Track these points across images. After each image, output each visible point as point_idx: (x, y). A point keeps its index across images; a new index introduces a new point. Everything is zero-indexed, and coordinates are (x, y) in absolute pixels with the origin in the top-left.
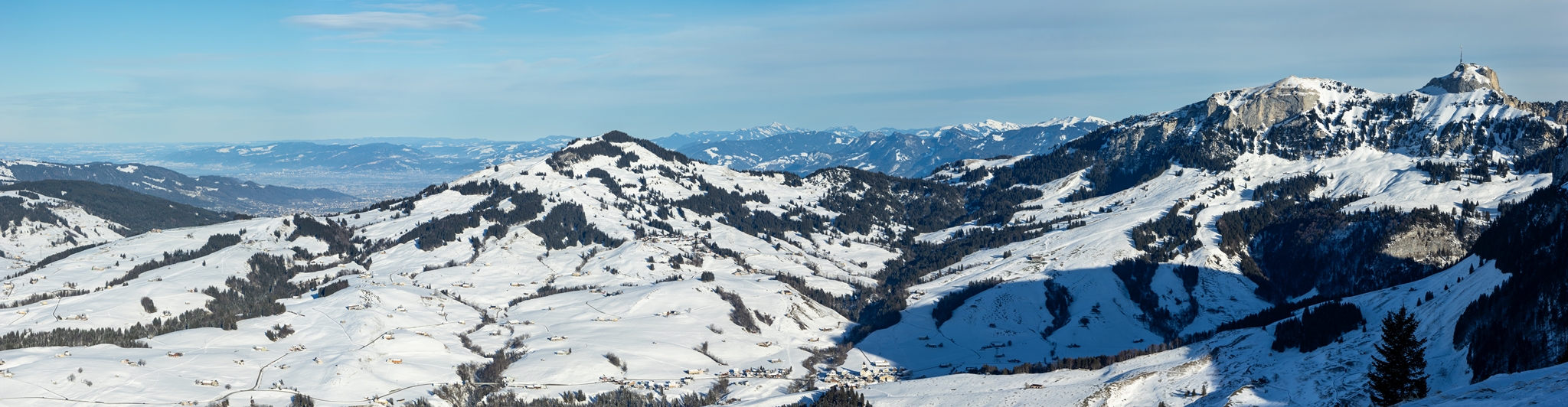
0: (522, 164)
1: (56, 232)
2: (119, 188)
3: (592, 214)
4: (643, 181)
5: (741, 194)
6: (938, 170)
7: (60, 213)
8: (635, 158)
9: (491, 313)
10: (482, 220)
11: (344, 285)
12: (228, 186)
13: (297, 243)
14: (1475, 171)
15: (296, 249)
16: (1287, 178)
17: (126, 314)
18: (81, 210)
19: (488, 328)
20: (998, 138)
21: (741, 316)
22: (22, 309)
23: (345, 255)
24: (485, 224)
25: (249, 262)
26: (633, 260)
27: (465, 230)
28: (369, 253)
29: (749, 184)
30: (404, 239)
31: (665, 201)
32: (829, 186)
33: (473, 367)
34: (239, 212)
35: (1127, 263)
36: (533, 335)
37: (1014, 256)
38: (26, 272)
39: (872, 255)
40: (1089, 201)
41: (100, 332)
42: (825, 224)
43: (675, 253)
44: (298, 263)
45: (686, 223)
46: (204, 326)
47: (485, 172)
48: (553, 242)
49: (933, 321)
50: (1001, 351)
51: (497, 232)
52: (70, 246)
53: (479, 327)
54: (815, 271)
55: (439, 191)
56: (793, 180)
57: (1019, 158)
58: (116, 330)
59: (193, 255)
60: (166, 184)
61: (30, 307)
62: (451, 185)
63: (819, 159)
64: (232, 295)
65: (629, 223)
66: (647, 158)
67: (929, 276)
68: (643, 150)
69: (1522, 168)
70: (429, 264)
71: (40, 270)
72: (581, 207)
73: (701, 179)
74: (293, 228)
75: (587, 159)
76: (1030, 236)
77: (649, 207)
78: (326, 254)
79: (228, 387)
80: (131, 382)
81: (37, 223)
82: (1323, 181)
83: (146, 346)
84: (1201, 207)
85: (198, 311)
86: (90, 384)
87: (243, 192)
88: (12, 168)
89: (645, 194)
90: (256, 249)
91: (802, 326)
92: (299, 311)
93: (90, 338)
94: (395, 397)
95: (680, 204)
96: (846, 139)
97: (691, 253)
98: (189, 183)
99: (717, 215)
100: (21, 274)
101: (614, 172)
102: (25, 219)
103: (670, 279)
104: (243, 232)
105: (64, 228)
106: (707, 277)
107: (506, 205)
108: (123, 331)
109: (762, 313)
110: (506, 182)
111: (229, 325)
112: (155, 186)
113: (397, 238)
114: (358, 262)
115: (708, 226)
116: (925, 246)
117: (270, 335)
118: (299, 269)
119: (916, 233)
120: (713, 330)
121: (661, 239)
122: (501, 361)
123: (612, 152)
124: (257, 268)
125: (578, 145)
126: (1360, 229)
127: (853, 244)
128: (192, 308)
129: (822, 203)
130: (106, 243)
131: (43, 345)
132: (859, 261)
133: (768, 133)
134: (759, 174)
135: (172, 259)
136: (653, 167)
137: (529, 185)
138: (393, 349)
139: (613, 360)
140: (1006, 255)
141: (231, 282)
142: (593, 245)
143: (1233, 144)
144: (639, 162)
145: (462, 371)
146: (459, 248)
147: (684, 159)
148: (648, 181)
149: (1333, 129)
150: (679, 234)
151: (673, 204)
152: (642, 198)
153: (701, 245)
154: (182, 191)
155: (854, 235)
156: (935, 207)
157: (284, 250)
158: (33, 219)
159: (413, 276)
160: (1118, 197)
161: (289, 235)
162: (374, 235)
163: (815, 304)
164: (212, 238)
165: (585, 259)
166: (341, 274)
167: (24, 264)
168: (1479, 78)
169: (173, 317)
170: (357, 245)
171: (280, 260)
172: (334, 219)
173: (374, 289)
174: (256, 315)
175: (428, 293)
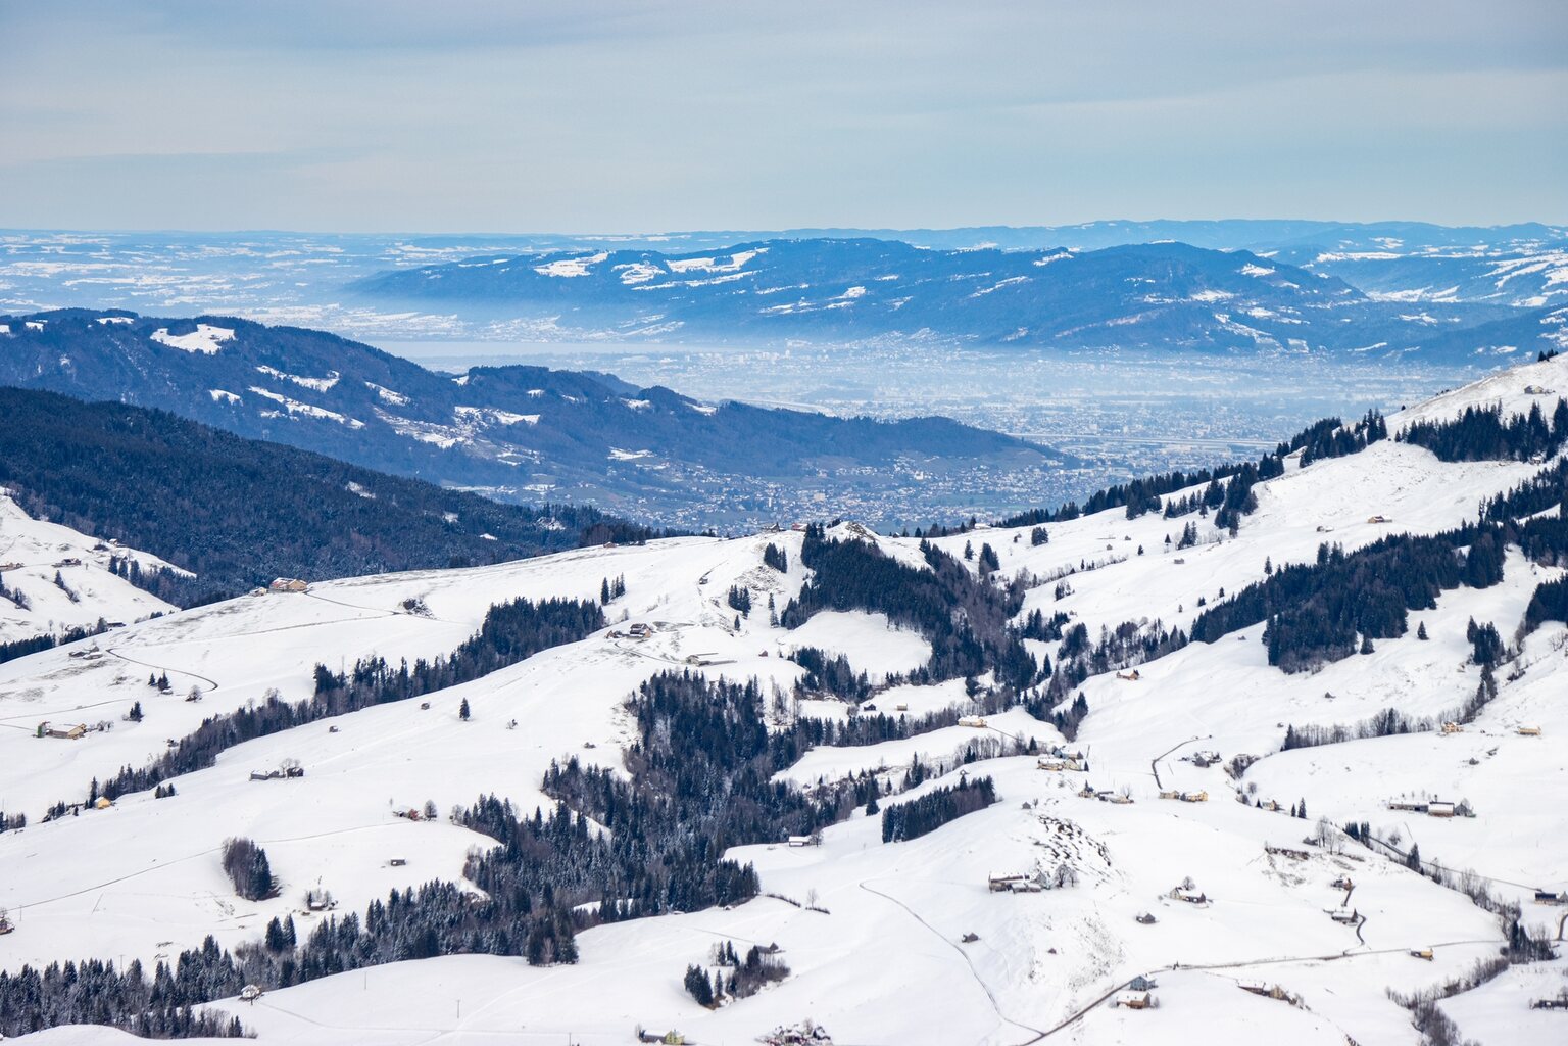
2: (157, 416)
10: (1517, 558)
11: (982, 794)
12: (579, 408)
13: (810, 635)
15: (807, 658)
17: (161, 907)
23: (987, 680)
24: (1524, 575)
25: (630, 706)
27: (1446, 598)
28: (1077, 676)
30: (1212, 626)
34: (611, 511)
44: (815, 710)
46: (455, 949)
47: (1538, 370)
55: (1348, 445)
58: (122, 968)
59: (428, 679)
60: (350, 396)
62: (1395, 423)
64: (564, 832)
70: (1299, 725)
74: (794, 581)
83: (235, 1030)
85: (438, 893)
87: (634, 429)
90: (658, 658)
98: (431, 394)
104: (613, 592)
108: (150, 975)
111: (548, 944)
113: (1184, 622)
114: (1038, 710)
117: (697, 985)
118: (814, 733)
124: (662, 727)
128: (412, 881)
130: (102, 627)
135: (344, 694)
141: (563, 781)
146: (1420, 664)
154: (403, 426)
157: (761, 661)
159: (1239, 768)
161: (781, 604)
162: (1098, 609)
164: (497, 614)
166: (969, 755)
169: (339, 915)
170: (1032, 646)
171: (748, 699)
172: (953, 546)
173: (1091, 818)
174: (648, 907)
175: (1293, 833)
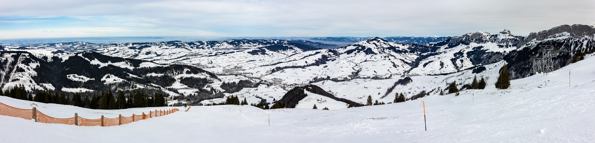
0: (363, 42)
1: (293, 51)
2: (303, 44)
3: (373, 50)
4: (381, 45)
5: (395, 47)
6: (426, 44)
7: (294, 48)
8: (380, 41)
9: (357, 64)
11: (336, 59)
12: (319, 44)
13: (328, 53)
14: (506, 46)
15: (328, 54)
16: (477, 46)
17: (302, 63)
18: (297, 48)
19: (357, 66)
20: (436, 39)
21: (395, 66)
22: (288, 63)
23: (336, 55)
24: (357, 51)
25: (321, 56)
26: (378, 56)
27: (354, 52)
29: (397, 45)
30: (345, 53)
32: (409, 46)
33: (354, 72)
34: (321, 48)
35: (453, 59)
36: (363, 68)
39: (415, 56)
40: (448, 49)
41: (299, 66)
42: (408, 52)
43: (385, 56)
44: (329, 56)
45: (387, 51)
46: (314, 65)
47: (357, 43)
48: (367, 54)
49: (423, 67)
50: (433, 72)
51: (359, 52)
52: (295, 53)
53: (355, 66)
54: (406, 59)
55: (350, 46)
56: (403, 45)
57: (437, 42)
59: (313, 55)
62: (352, 45)
64: (319, 61)
65: (378, 51)
66: (382, 41)
69: (513, 46)
70: (348, 57)
71: (290, 57)
72: (371, 48)
73: (389, 44)
74: (328, 51)
75: (372, 41)
76: (438, 54)
77: (381, 49)
78: (333, 55)
79: (318, 75)
80: (303, 74)
81: (290, 50)
82: (483, 47)
83: (305, 68)
84: (464, 50)
85: (314, 63)
87: (322, 45)
88: (287, 41)
90: (322, 54)
91: (403, 67)
92: (329, 63)
94: (342, 77)
95: (386, 48)
96: (413, 38)
97: (387, 56)
98: (313, 43)
99: (392, 50)
101: (376, 43)
103: (384, 60)
104: (321, 51)
106: (390, 59)
107: (360, 48)
108: (302, 66)
109: (398, 65)
110: (360, 44)
111: (318, 65)
112: (309, 44)
114: (338, 56)
115: (390, 52)
116: (423, 55)
117: (324, 67)
118: (329, 57)
119: (422, 53)
120: (390, 67)
121: (383, 54)
122: (358, 71)
123: (376, 40)
124: (323, 57)
125: (371, 39)
126: (488, 55)
127: (412, 55)
128: (313, 63)
129: (408, 49)
130: (300, 53)
131: (290, 68)
132: (413, 57)
133: (401, 37)
135: (310, 55)
136: (382, 43)
137: (364, 45)
138: (342, 69)
139: (375, 72)
140: (435, 57)
141: (319, 59)
142: (373, 54)
143: (470, 41)
145: (352, 73)
146: (353, 54)
147: (387, 41)
149: (485, 39)
150: (386, 53)
151: (385, 48)
152: (380, 47)
153: (389, 55)
154: (312, 45)
155: (412, 53)
156: (425, 49)
157: (327, 54)
158: (290, 49)
159: (346, 58)
160: (452, 48)
162: (340, 52)
163: (406, 64)
164: (316, 52)
165: (372, 56)
167: (288, 56)
168: (507, 32)
169: (310, 64)
170: (338, 54)
171: (326, 56)
172: (334, 49)
173: (340, 60)
174: (322, 64)
175: (348, 61)
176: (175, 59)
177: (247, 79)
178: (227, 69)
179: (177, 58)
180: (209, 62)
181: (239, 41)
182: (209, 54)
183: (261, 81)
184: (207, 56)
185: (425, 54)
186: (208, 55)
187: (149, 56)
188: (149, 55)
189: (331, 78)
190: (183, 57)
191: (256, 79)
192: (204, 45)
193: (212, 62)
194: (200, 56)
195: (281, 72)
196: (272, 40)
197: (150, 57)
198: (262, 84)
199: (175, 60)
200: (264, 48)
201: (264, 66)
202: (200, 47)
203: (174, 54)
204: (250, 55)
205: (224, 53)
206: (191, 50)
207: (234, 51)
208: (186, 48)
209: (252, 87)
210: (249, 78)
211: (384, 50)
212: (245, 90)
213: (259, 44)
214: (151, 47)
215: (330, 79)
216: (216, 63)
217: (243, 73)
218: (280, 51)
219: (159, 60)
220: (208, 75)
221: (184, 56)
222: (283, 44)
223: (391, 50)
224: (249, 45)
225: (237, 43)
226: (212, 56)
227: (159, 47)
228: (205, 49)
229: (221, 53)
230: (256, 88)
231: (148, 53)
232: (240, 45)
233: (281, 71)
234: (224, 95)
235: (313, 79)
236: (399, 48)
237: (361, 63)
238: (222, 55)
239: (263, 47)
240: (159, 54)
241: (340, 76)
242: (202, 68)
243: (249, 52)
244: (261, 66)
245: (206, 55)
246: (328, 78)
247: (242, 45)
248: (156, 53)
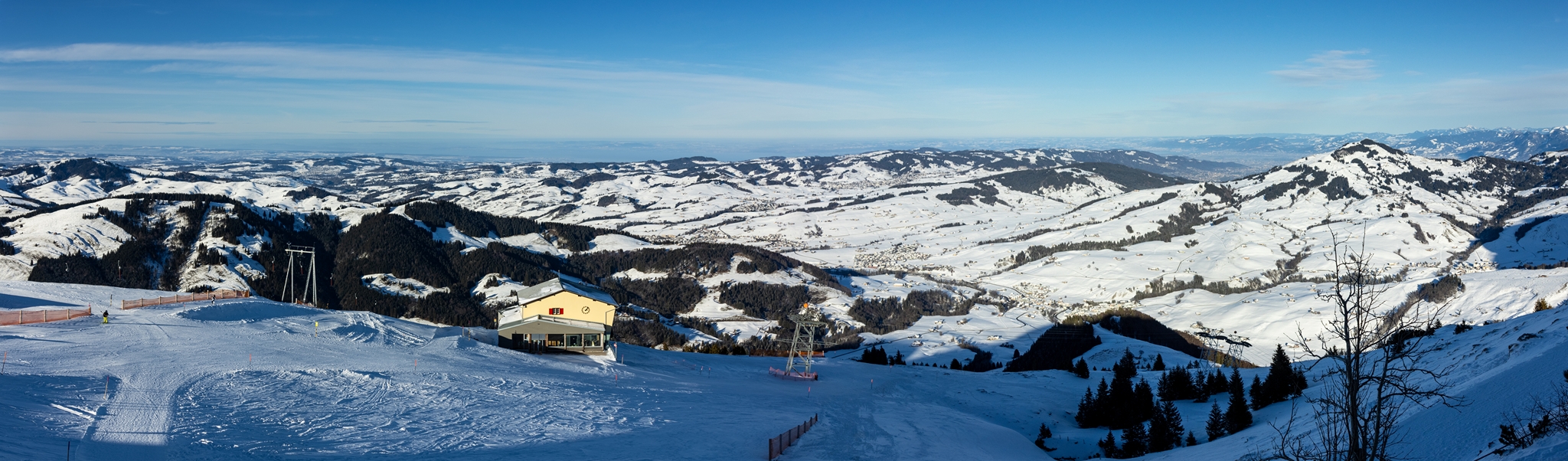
0: (1319, 156)
1: (1090, 189)
2: (1124, 165)
3: (1353, 183)
4: (1379, 165)
5: (1429, 171)
6: (1533, 157)
7: (1092, 180)
8: (1378, 152)
9: (1297, 233)
10: (1297, 185)
11: (1226, 219)
12: (1182, 162)
13: (1204, 197)
15: (1204, 200)
17: (1118, 234)
18: (1102, 178)
19: (1294, 241)
21: (1420, 236)
22: (1068, 231)
23: (1229, 203)
24: (1298, 187)
25: (1181, 207)
26: (1369, 205)
27: (1288, 191)
28: (1240, 202)
29: (1434, 166)
30: (1258, 195)
31: (1390, 175)
32: (1475, 167)
33: (1284, 261)
34: (1183, 179)
36: (1316, 245)
37: (1560, 204)
38: (1072, 212)
39: (1492, 203)
41: (1106, 243)
42: (1470, 186)
43: (1391, 202)
44: (1205, 207)
45: (1398, 186)
46: (1156, 240)
47: (1300, 160)
48: (1331, 197)
49: (1515, 238)
51: (1304, 192)
52: (1096, 197)
53: (1291, 240)
54: (1461, 212)
55: (1278, 170)
56: (1457, 163)
58: (1113, 242)
59: (1154, 203)
60: (1149, 161)
61: (1072, 230)
62: (1283, 167)
63: (1489, 145)
64: (1171, 224)
65: (1370, 186)
66: (1383, 153)
67: (1517, 214)
68: (1381, 148)
70: (1269, 208)
71: (1078, 211)
72: (1346, 178)
73: (1409, 163)
74: (1204, 189)
75: (1352, 153)
77: (1381, 178)
78: (1219, 203)
79: (1163, 271)
80: (1118, 269)
81: (1080, 185)
83: (1126, 250)
85: (1154, 232)
86: (1097, 269)
87: (1190, 164)
88: (1072, 153)
89: (1380, 171)
90: (1184, 200)
91: (1449, 241)
92: (1202, 231)
93: (1099, 246)
94: (1243, 276)
95: (1397, 177)
97: (1399, 202)
98: (1162, 160)
99: (1416, 182)
100: (1069, 213)
101: (1365, 160)
102: (1074, 183)
103: (1387, 216)
104: (1179, 191)
105: (1094, 187)
106: (1405, 215)
107: (1310, 178)
108: (1116, 243)
109: (1430, 234)
110: (1310, 166)
111: (1167, 240)
112: (1145, 161)
113: (1255, 195)
114: (1235, 207)
115: (1410, 188)
116: (1520, 198)
117: (1186, 245)
118: (1205, 210)
119: (1516, 191)
120: (1405, 243)
121: (1385, 195)
122: (1299, 258)
123: (1365, 150)
124: (1185, 210)
125: (1348, 146)
127: (1483, 197)
128: (1150, 231)
129: (1470, 176)
130: (1113, 196)
131: (1077, 250)
132: (1485, 206)
133: (1465, 131)
134: (1440, 160)
135: (1142, 205)
136: (1385, 158)
137: (1322, 167)
138: (1246, 252)
140: (1557, 204)
141: (1171, 217)
142: (1352, 198)
144: (1378, 155)
145: (1279, 264)
146: (1284, 200)
147: (1401, 153)
148: (1382, 165)
150: (1395, 192)
151: (1393, 176)
152: (1378, 174)
153: (1406, 198)
155: (1485, 192)
156: (1528, 177)
157: (1198, 201)
158: (1078, 183)
159: (1261, 214)
161: (1202, 193)
162: (1243, 193)
163: (1458, 229)
164: (1163, 194)
165: (1347, 205)
166: (1225, 213)
167: (1072, 206)
169: (1141, 235)
170: (1235, 198)
171: (1196, 205)
172: (1224, 184)
173: (1240, 221)
174: (1181, 234)
175: (1267, 223)
176: (695, 220)
177: (935, 286)
178: (868, 252)
179: (703, 219)
180: (809, 230)
181: (909, 158)
182: (808, 203)
183: (979, 295)
184: (803, 210)
185: (1527, 194)
186: (807, 207)
187: (613, 209)
188: (612, 207)
189: (1206, 283)
190: (722, 212)
191: (963, 288)
192: (793, 170)
193: (819, 229)
194: (781, 210)
195: (1047, 263)
196: (1021, 150)
197: (614, 214)
198: (981, 302)
199: (699, 225)
200: (992, 182)
201: (989, 242)
202: (779, 178)
203: (695, 202)
204: (945, 204)
205: (860, 200)
206: (747, 191)
207: (890, 192)
208: (733, 185)
209: (951, 315)
210: (940, 282)
211: (1388, 181)
212: (927, 322)
213: (976, 167)
214: (616, 181)
215: (1204, 284)
216: (833, 233)
217: (921, 268)
218: (1045, 190)
219: (645, 223)
220: (810, 277)
221: (726, 211)
222: (1059, 165)
223: (1412, 182)
224: (943, 169)
225: (902, 163)
226: (821, 209)
227: (643, 180)
228: (797, 186)
229: (849, 198)
230: (961, 318)
231: (605, 201)
232: (913, 170)
233: (1047, 259)
234: (861, 338)
235: (1147, 286)
236: (1441, 174)
237: (1309, 228)
238: (853, 207)
239: (991, 178)
240: (642, 203)
241: (1238, 272)
242: (789, 251)
243: (941, 197)
244: (981, 243)
245: (801, 207)
246: (1198, 282)
247: (917, 172)
248: (633, 201)
